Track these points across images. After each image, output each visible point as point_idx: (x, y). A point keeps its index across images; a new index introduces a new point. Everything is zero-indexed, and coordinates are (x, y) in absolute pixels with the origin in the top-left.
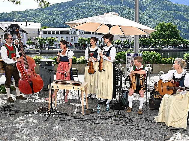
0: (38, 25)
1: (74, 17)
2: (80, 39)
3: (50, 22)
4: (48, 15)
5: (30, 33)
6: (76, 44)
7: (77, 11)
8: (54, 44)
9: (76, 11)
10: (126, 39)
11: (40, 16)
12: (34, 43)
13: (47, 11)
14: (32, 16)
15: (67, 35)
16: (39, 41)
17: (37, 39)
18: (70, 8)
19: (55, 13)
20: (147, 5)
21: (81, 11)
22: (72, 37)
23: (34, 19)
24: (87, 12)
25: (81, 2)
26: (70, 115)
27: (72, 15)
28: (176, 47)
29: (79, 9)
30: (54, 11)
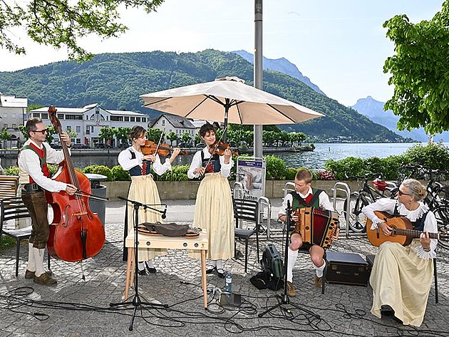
0: (23, 103)
1: (89, 89)
2: (102, 130)
3: (43, 97)
4: (40, 83)
5: (5, 116)
6: (95, 140)
7: (95, 78)
8: (53, 138)
9: (92, 78)
10: (185, 130)
11: (24, 85)
12: (14, 136)
13: (37, 76)
14: (8, 85)
15: (78, 123)
16: (24, 134)
17: (20, 128)
18: (82, 71)
19: (53, 79)
20: (218, 70)
21: (102, 77)
22: (88, 126)
23: (11, 90)
24: (112, 80)
25: (102, 61)
26: (174, 308)
27: (85, 84)
28: (271, 146)
29: (98, 73)
30: (51, 76)
